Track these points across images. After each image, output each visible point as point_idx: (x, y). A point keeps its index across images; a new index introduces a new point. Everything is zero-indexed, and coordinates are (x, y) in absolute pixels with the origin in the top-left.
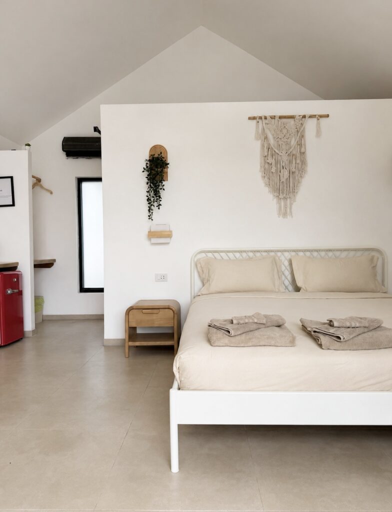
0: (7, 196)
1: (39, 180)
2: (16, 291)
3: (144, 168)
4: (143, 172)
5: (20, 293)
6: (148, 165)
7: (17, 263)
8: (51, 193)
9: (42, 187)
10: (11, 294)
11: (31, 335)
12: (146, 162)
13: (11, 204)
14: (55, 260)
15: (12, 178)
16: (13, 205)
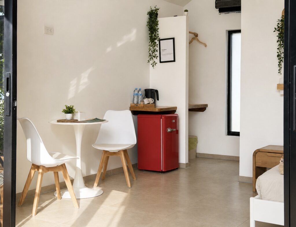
0: (170, 54)
1: (196, 35)
2: (175, 130)
3: (275, 29)
4: (275, 31)
5: (177, 132)
6: (279, 25)
7: (176, 108)
8: (206, 46)
9: (198, 40)
10: (171, 132)
11: (184, 167)
12: (278, 22)
13: (173, 60)
14: (206, 105)
15: (173, 39)
16: (174, 61)
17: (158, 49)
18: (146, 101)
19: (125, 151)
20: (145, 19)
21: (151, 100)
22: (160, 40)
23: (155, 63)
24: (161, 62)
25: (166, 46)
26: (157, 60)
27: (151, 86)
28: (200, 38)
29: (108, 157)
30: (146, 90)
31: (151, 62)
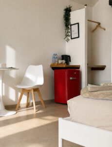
0: (76, 33)
1: (99, 24)
2: (75, 78)
7: (80, 66)
13: (78, 36)
14: (105, 66)
15: (78, 24)
17: (70, 31)
18: (60, 61)
21: (64, 61)
22: (71, 25)
26: (70, 38)
28: (102, 25)
30: (62, 56)
31: (66, 39)
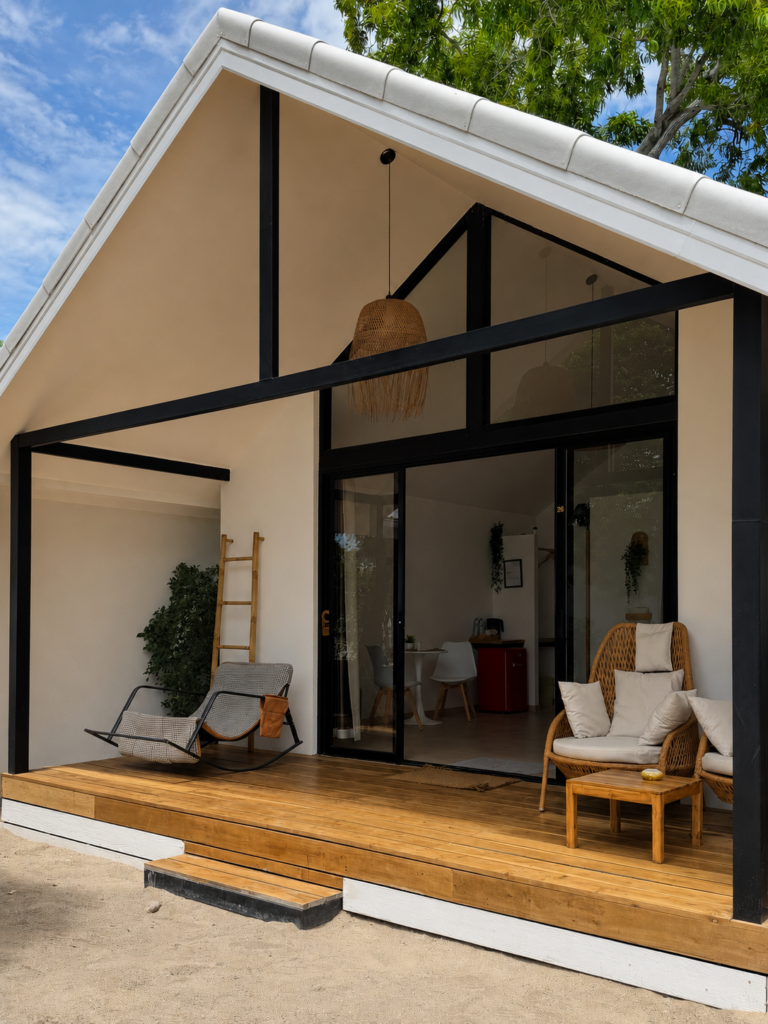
0: (516, 578)
7: (524, 640)
11: (534, 710)
13: (520, 584)
15: (520, 560)
16: (521, 586)
17: (502, 571)
18: (488, 632)
19: (465, 684)
20: (486, 536)
21: (495, 632)
22: (505, 562)
23: (499, 589)
24: (506, 587)
25: (512, 569)
26: (502, 586)
27: (495, 615)
29: (446, 691)
30: (488, 620)
31: (495, 587)
